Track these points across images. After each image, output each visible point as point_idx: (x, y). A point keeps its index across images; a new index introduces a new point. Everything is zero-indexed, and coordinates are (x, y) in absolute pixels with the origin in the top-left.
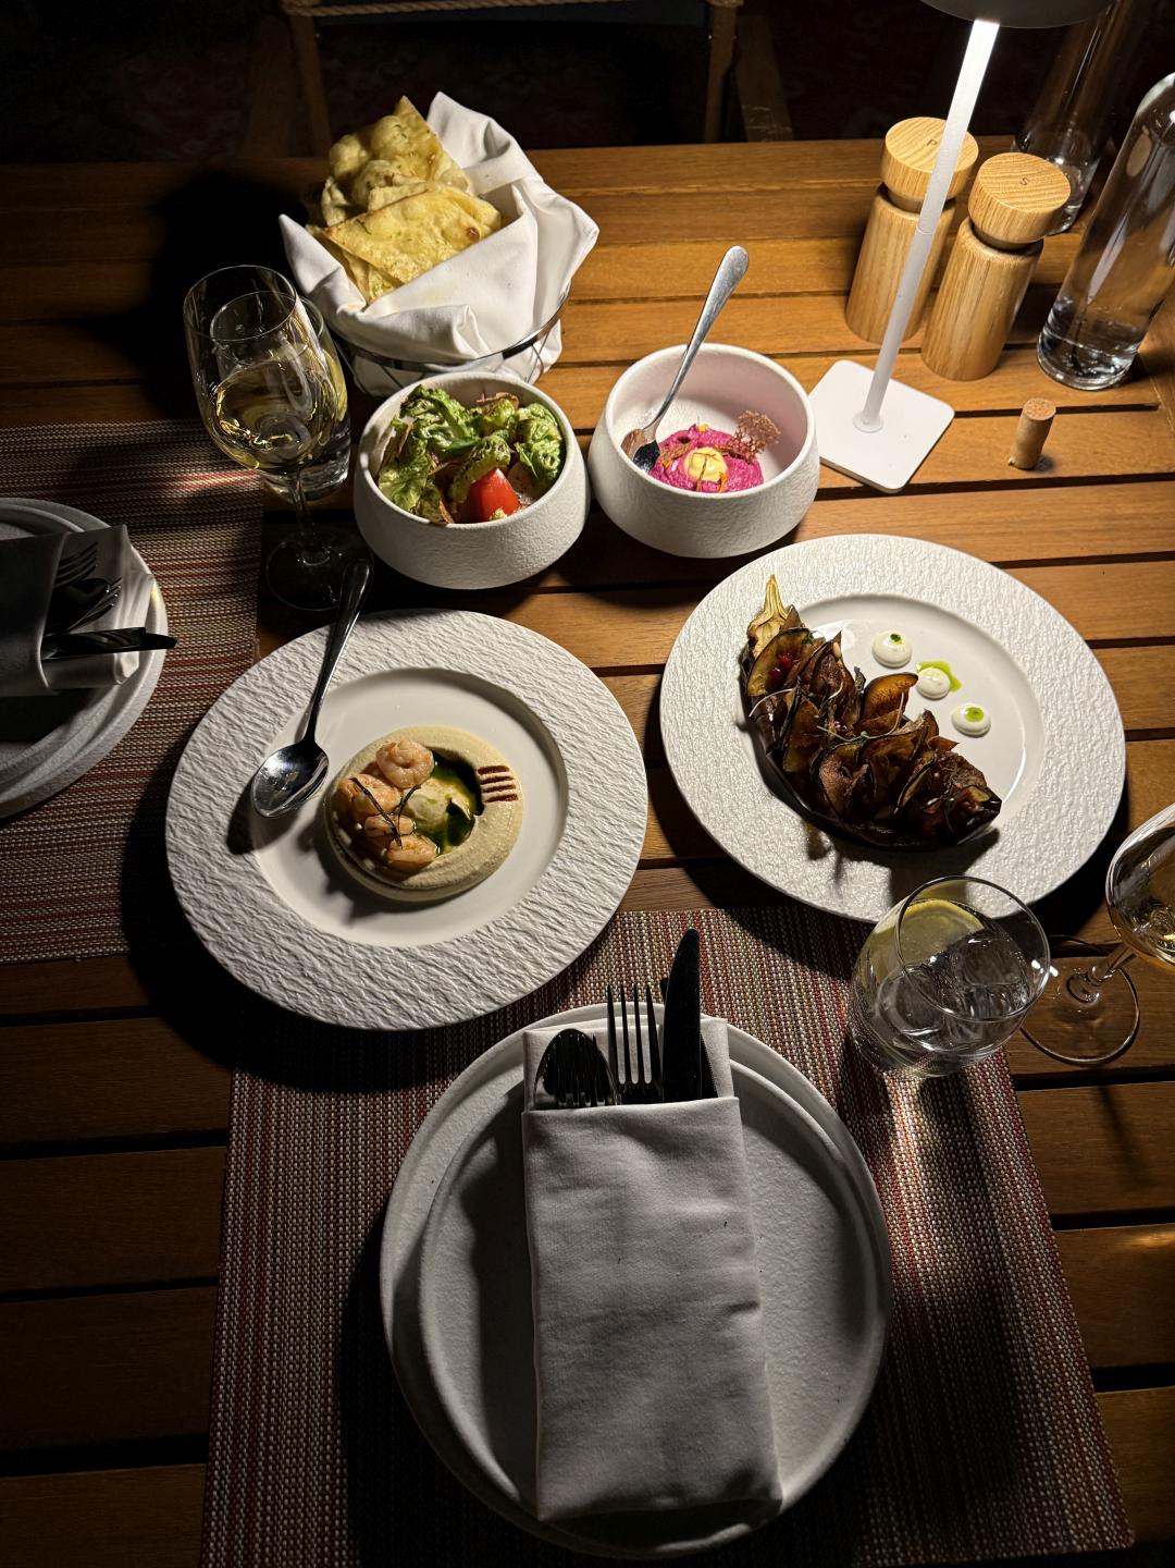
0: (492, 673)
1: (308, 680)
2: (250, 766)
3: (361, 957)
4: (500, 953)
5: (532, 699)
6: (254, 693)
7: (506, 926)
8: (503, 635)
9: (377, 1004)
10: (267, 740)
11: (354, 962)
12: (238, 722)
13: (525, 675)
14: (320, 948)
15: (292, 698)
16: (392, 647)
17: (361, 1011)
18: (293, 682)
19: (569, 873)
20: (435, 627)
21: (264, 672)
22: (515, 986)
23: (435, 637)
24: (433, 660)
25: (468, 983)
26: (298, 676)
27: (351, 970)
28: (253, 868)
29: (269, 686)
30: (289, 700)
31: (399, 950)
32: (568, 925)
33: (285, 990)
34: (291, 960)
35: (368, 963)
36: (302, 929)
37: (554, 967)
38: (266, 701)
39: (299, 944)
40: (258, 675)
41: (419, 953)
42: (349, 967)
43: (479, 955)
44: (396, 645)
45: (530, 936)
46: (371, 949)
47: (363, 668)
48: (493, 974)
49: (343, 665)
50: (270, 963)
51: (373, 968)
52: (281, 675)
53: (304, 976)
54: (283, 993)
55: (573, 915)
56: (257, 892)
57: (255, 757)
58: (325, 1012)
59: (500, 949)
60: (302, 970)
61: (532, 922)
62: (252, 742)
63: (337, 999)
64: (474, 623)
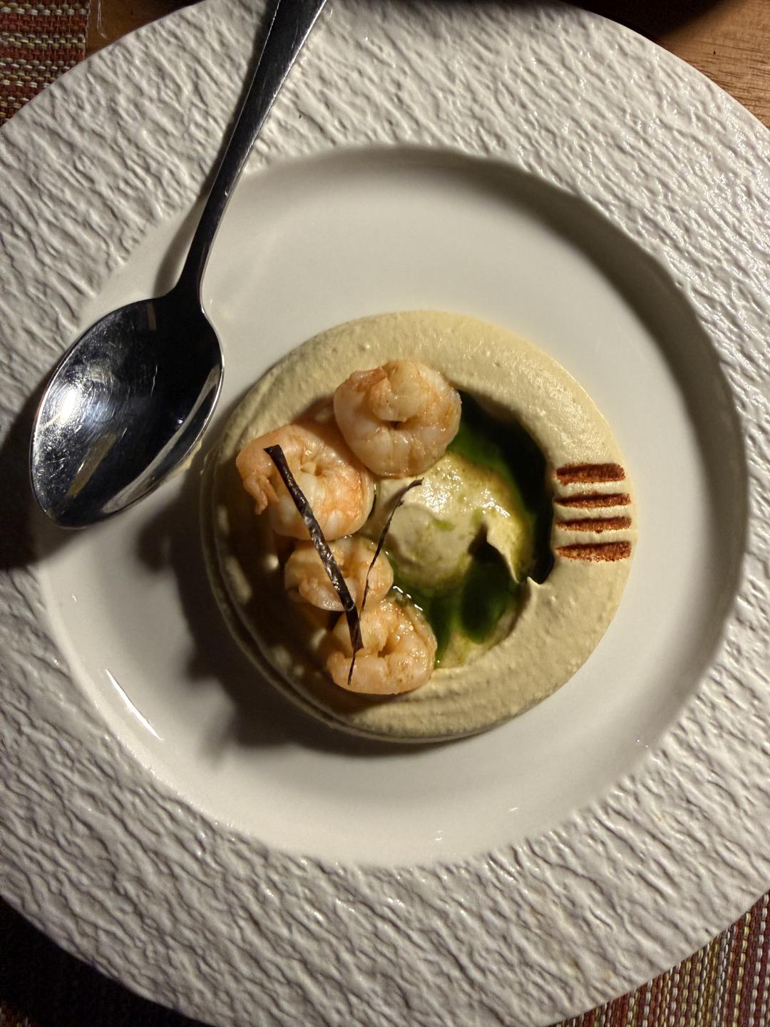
0: (629, 205)
1: (200, 135)
2: (44, 346)
3: (241, 869)
4: (531, 920)
5: (710, 301)
6: (72, 146)
7: (553, 857)
8: (675, 103)
9: (262, 986)
10: (90, 281)
11: (225, 880)
12: (24, 218)
13: (706, 229)
14: (157, 834)
15: (158, 179)
16: (409, 83)
17: (228, 993)
18: (166, 133)
19: (710, 762)
20: (519, 46)
21: (98, 88)
22: (550, 997)
23: (514, 73)
24: (498, 138)
25: (455, 973)
26: (177, 118)
27: (216, 898)
28: (31, 609)
29: (109, 131)
30: (149, 181)
31: (323, 870)
32: (685, 884)
33: (74, 915)
34: (92, 850)
35: (255, 887)
36: (124, 781)
37: (638, 971)
38: (96, 173)
39: (114, 815)
40: (84, 94)
41: (362, 882)
42: (213, 889)
43: (488, 915)
44: (418, 77)
45: (601, 892)
46: (265, 854)
47: (332, 127)
48: (510, 965)
49: (287, 110)
50: (47, 847)
51: (263, 901)
52: (136, 106)
53: (117, 891)
54: (70, 924)
55: (697, 862)
56: (34, 672)
57: (57, 322)
58: (154, 982)
59: (534, 910)
60: (114, 877)
61: (613, 862)
62: (53, 280)
63: (181, 957)
64: (612, 55)
